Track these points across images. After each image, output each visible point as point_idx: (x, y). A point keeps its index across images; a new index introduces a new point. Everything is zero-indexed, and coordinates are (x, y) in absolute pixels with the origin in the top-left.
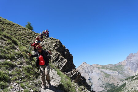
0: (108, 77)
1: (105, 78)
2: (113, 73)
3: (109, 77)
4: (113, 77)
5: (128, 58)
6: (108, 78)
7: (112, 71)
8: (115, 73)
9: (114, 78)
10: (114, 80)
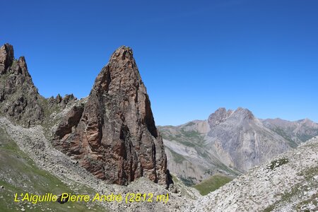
0: (181, 163)
1: (175, 164)
2: (187, 151)
3: (183, 162)
4: (191, 164)
5: (212, 117)
6: (181, 166)
7: (183, 147)
8: (190, 152)
9: (192, 166)
10: (194, 170)
